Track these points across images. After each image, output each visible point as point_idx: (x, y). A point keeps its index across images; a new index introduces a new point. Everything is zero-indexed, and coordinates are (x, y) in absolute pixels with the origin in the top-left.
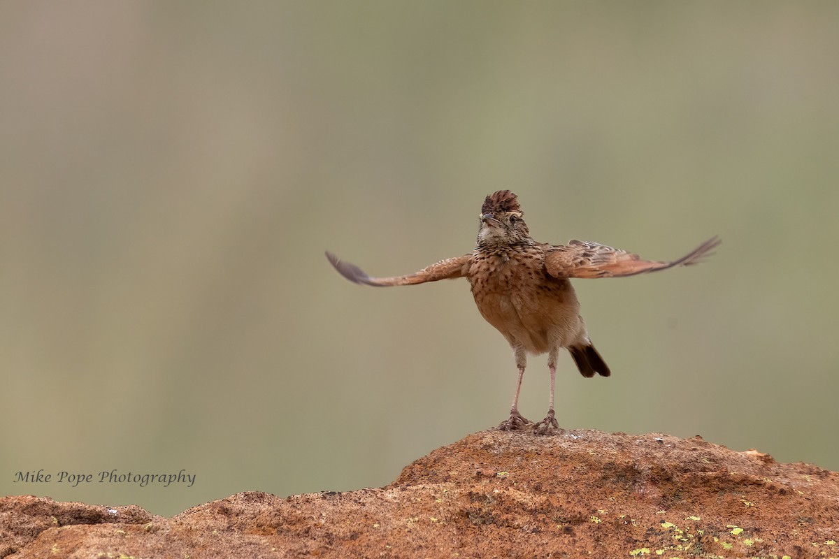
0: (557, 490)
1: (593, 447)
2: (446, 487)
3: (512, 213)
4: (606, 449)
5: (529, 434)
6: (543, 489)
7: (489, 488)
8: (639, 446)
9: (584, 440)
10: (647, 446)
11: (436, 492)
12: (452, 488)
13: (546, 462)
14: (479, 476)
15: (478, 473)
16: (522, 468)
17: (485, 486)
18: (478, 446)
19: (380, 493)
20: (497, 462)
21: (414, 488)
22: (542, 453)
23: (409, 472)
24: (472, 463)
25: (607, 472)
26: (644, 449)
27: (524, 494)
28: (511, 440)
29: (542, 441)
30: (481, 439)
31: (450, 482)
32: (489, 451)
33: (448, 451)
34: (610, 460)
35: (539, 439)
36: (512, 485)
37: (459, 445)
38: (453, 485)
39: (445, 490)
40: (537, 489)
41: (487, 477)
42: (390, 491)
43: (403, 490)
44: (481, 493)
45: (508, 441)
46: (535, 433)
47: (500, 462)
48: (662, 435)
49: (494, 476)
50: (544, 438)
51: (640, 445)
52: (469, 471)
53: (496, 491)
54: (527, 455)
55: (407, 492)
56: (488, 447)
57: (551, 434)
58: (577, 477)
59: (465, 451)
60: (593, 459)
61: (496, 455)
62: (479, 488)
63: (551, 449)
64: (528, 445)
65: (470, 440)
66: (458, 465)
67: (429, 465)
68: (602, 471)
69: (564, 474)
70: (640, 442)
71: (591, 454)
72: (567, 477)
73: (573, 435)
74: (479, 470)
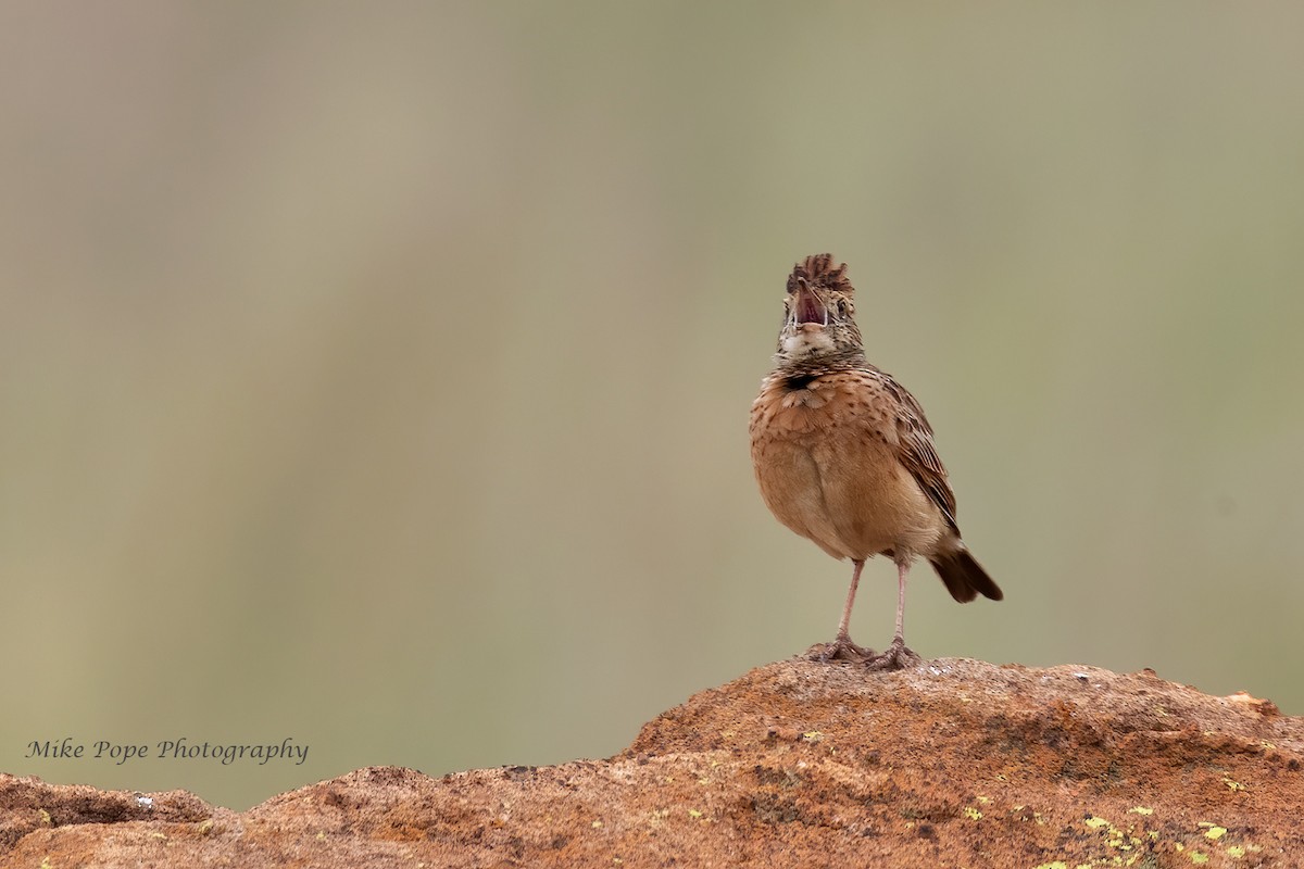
0: (906, 763)
1: (967, 688)
2: (716, 759)
3: (840, 295)
4: (990, 693)
6: (883, 761)
7: (789, 760)
8: (1046, 686)
9: (953, 676)
10: (1060, 687)
11: (698, 767)
12: (726, 760)
13: (888, 714)
14: (773, 739)
15: (772, 734)
16: (846, 725)
17: (782, 756)
19: (603, 769)
20: (803, 714)
21: (662, 760)
22: (881, 699)
23: (652, 732)
24: (759, 716)
25: (992, 731)
26: (1054, 692)
27: (849, 769)
28: (826, 677)
29: (879, 678)
30: (775, 675)
31: (723, 749)
32: (789, 695)
33: (724, 697)
34: (997, 711)
36: (828, 754)
37: (738, 687)
38: (727, 754)
39: (714, 764)
40: (873, 761)
41: (786, 740)
42: (620, 764)
43: (643, 763)
44: (776, 768)
45: (822, 679)
47: (809, 715)
48: (1085, 668)
49: (798, 740)
51: (1049, 684)
52: (755, 730)
53: (802, 765)
54: (854, 702)
55: (649, 767)
56: (788, 689)
58: (941, 740)
59: (749, 696)
60: (968, 710)
61: (801, 703)
62: (773, 759)
63: (895, 693)
64: (855, 686)
65: (757, 677)
66: (736, 719)
67: (687, 720)
68: (984, 730)
69: (918, 735)
70: (1049, 680)
71: (965, 700)
72: (923, 740)
73: (932, 669)
74: (772, 729)
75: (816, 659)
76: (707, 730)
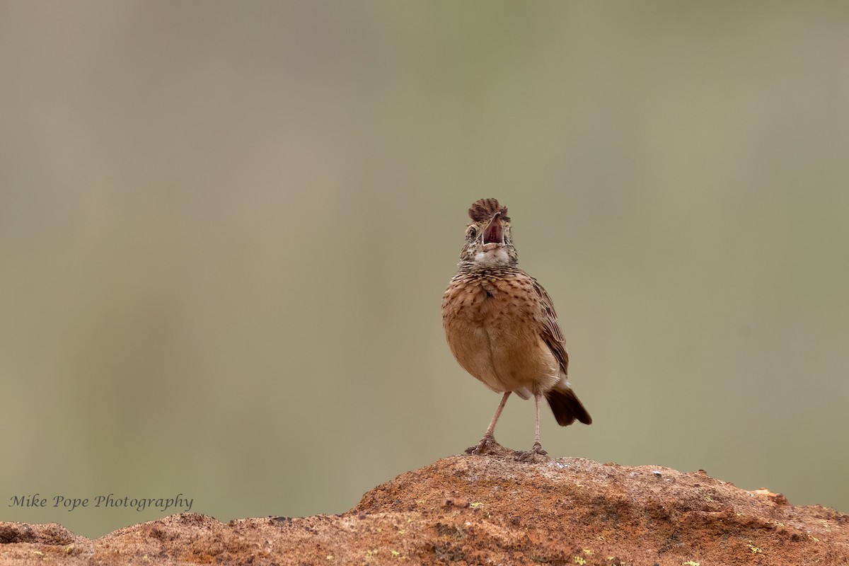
0: (538, 525)
1: (581, 478)
2: (411, 517)
4: (596, 481)
5: (508, 460)
6: (522, 523)
7: (459, 520)
8: (633, 479)
9: (571, 470)
10: (643, 480)
11: (399, 522)
12: (417, 518)
13: (527, 493)
14: (449, 506)
17: (455, 518)
19: (336, 521)
20: (471, 490)
21: (375, 516)
22: (523, 483)
23: (370, 498)
24: (441, 491)
25: (596, 507)
26: (639, 483)
27: (499, 528)
28: (487, 467)
29: (523, 469)
30: (453, 464)
31: (416, 511)
32: (462, 477)
33: (419, 477)
34: (600, 494)
35: (520, 466)
36: (486, 517)
37: (429, 470)
38: (419, 514)
39: (410, 521)
40: (515, 523)
41: (459, 507)
42: (347, 518)
43: (362, 518)
44: (450, 525)
45: (484, 468)
46: (516, 460)
47: (475, 491)
48: (660, 468)
49: (466, 507)
50: (525, 466)
51: (635, 477)
52: (438, 500)
53: (468, 524)
54: (505, 484)
55: (366, 521)
56: (461, 473)
57: (534, 461)
58: (562, 511)
59: (436, 476)
60: (580, 492)
61: (470, 483)
62: (449, 519)
63: (533, 479)
64: (507, 473)
65: (441, 464)
66: (425, 492)
67: (394, 492)
68: (591, 506)
69: (546, 507)
70: (635, 474)
71: (579, 486)
72: (549, 511)
73: (558, 464)
74: (449, 499)
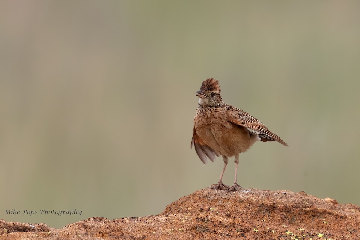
0: (238, 216)
1: (254, 196)
2: (186, 215)
3: (212, 91)
4: (260, 198)
7: (206, 216)
9: (250, 193)
10: (279, 196)
11: (182, 217)
12: (189, 215)
13: (233, 203)
14: (202, 210)
15: (201, 208)
16: (221, 206)
17: (204, 215)
18: (201, 196)
19: (156, 218)
20: (210, 203)
21: (172, 215)
22: (231, 199)
23: (169, 208)
24: (198, 204)
25: (261, 208)
27: (222, 218)
28: (216, 193)
29: (231, 194)
30: (203, 193)
31: (188, 212)
32: (206, 198)
33: (189, 198)
34: (262, 202)
35: (229, 193)
36: (217, 214)
37: (192, 196)
38: (190, 214)
41: (205, 210)
42: (161, 217)
43: (167, 216)
44: (202, 218)
47: (211, 203)
48: (286, 191)
49: (209, 210)
52: (197, 207)
53: (210, 217)
54: (224, 200)
55: (168, 217)
56: (206, 196)
58: (247, 210)
59: (195, 198)
60: (254, 202)
61: (210, 200)
62: (202, 215)
63: (235, 198)
64: (224, 196)
65: (198, 193)
66: (192, 205)
67: (179, 205)
68: (259, 208)
69: (241, 209)
70: (276, 194)
71: (253, 200)
73: (245, 191)
75: (213, 188)
76: (184, 207)
